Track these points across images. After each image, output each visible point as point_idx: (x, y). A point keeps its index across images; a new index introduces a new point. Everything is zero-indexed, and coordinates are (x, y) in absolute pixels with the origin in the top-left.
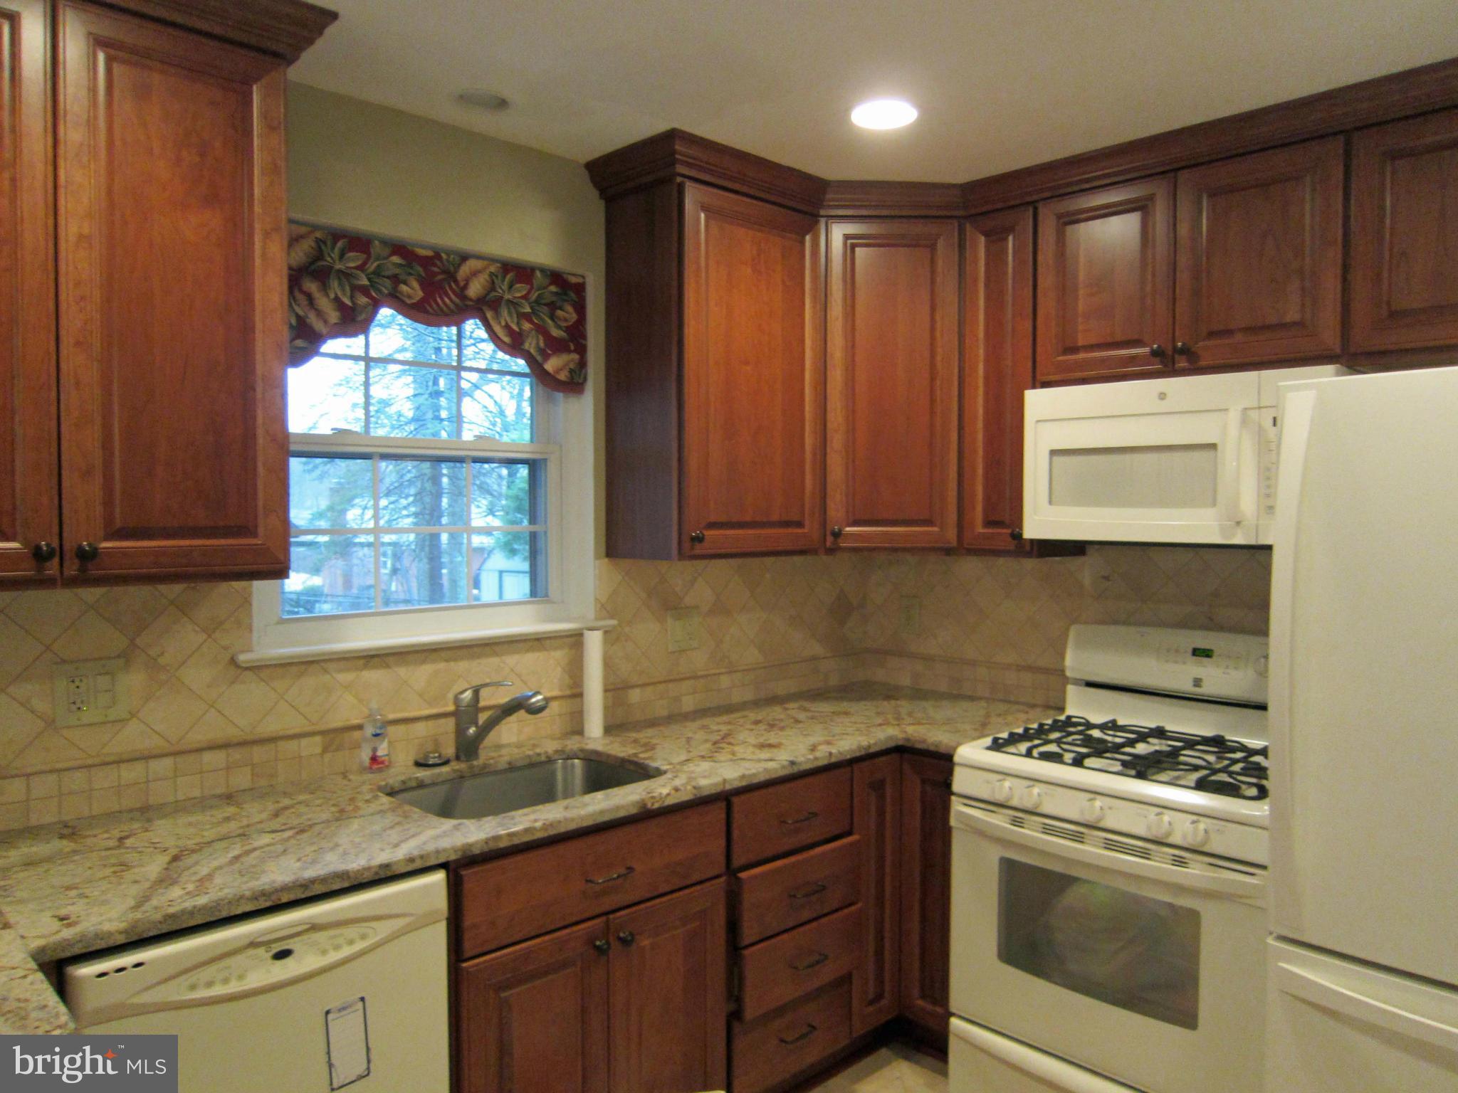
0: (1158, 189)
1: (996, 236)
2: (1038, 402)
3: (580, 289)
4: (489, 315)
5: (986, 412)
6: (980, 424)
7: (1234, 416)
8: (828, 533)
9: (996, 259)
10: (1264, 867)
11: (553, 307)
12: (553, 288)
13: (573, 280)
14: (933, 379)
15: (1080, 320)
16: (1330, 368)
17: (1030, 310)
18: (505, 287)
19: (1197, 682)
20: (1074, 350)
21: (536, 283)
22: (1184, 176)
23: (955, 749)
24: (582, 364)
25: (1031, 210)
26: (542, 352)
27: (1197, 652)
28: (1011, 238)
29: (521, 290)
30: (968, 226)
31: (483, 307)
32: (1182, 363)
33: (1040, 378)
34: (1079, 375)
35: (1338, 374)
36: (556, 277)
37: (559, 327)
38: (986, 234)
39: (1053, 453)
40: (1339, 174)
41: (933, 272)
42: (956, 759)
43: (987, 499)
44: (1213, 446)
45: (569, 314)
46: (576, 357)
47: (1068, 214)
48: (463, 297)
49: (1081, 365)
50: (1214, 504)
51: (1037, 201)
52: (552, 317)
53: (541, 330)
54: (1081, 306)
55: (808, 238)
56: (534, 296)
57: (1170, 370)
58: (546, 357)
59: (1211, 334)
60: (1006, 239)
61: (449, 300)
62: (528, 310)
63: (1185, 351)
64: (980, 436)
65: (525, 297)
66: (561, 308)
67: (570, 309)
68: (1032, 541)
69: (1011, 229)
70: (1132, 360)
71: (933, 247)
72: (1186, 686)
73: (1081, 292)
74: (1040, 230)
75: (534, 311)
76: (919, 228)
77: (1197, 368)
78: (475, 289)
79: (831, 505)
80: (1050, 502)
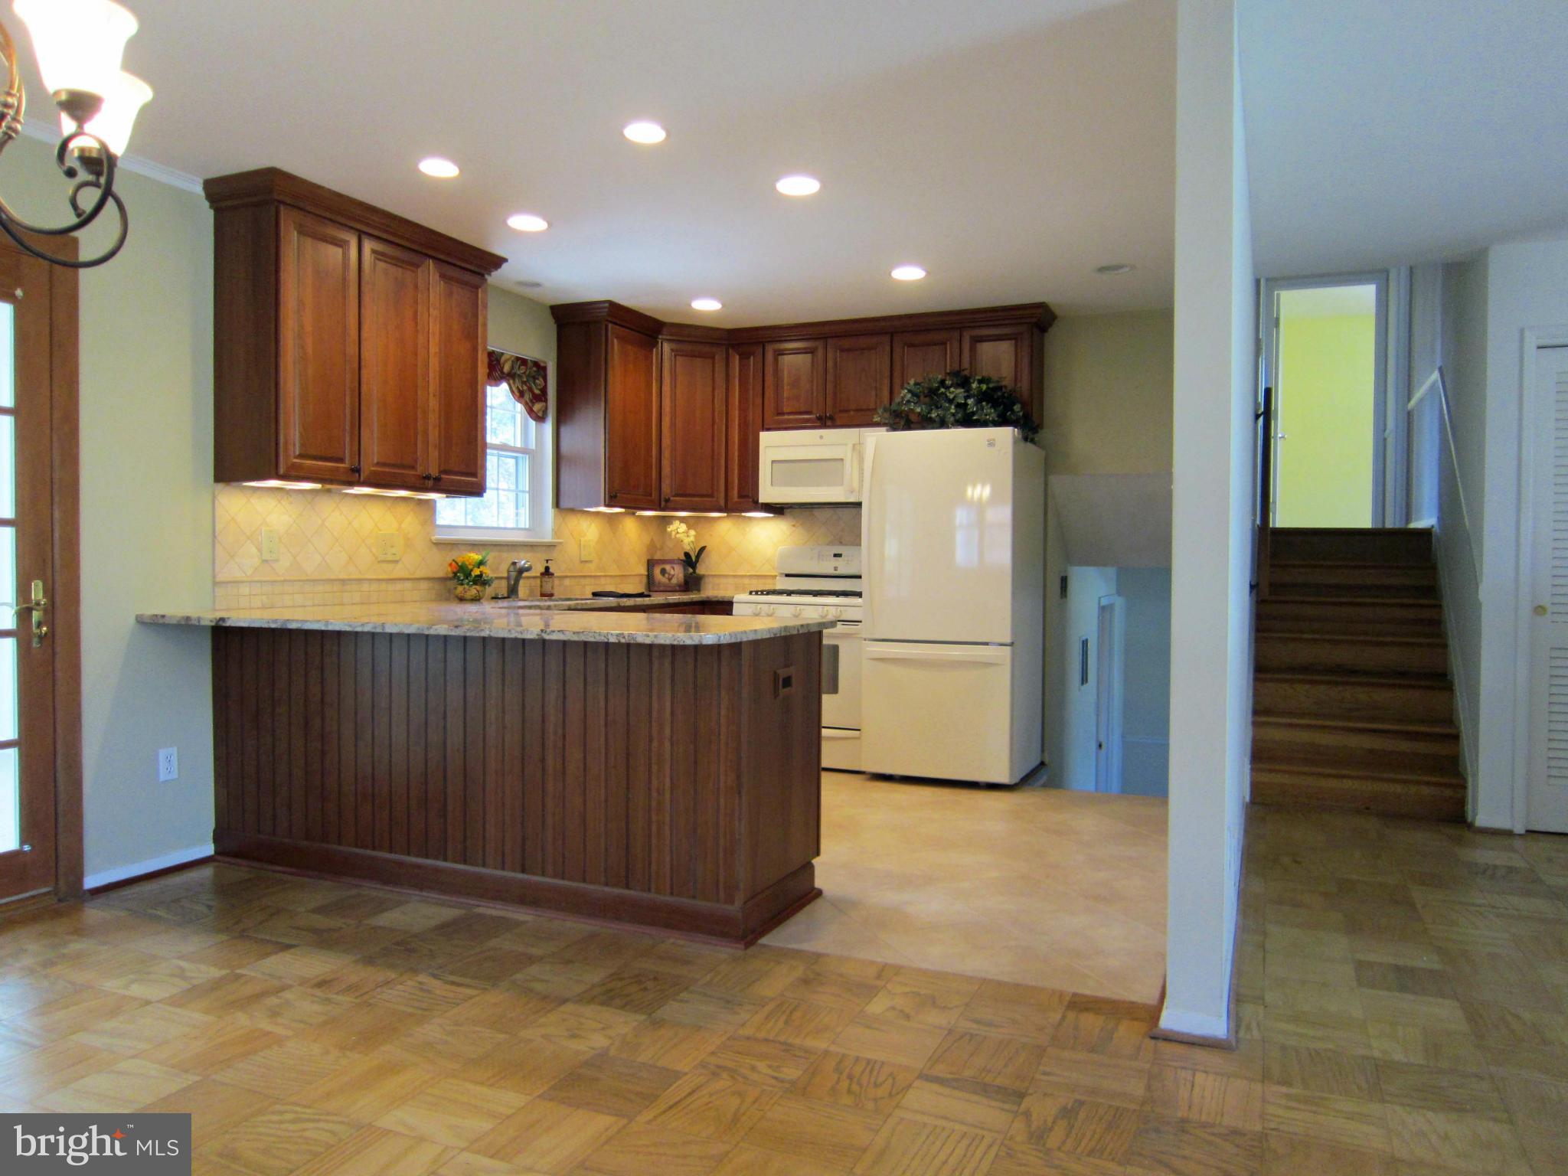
0: (819, 344)
1: (744, 356)
2: (765, 437)
3: (545, 369)
4: (511, 382)
5: (740, 440)
6: (736, 447)
7: (850, 446)
8: (662, 500)
9: (743, 368)
10: (861, 622)
11: (535, 378)
12: (535, 369)
13: (542, 364)
14: (713, 425)
15: (785, 400)
16: (884, 429)
17: (761, 392)
18: (517, 367)
19: (836, 569)
20: (783, 414)
21: (529, 366)
22: (830, 341)
23: (733, 597)
24: (546, 408)
25: (762, 346)
26: (531, 401)
27: (836, 555)
28: (752, 358)
29: (523, 369)
30: (731, 351)
31: (510, 377)
32: (829, 423)
33: (765, 426)
34: (784, 426)
35: (888, 431)
36: (536, 364)
37: (537, 389)
38: (740, 355)
39: (773, 462)
40: (888, 348)
41: (713, 371)
42: (734, 600)
43: (740, 484)
44: (842, 460)
45: (540, 381)
46: (544, 404)
47: (780, 350)
48: (502, 372)
49: (782, 422)
50: (842, 485)
51: (765, 342)
52: (534, 383)
53: (530, 389)
54: (785, 395)
55: (654, 350)
56: (527, 372)
57: (824, 426)
58: (533, 403)
59: (841, 411)
60: (749, 358)
61: (497, 374)
62: (525, 379)
63: (831, 418)
64: (736, 454)
65: (524, 373)
66: (538, 379)
67: (541, 379)
68: (762, 504)
69: (753, 354)
70: (807, 420)
71: (713, 358)
72: (831, 572)
73: (785, 387)
74: (766, 355)
75: (528, 380)
76: (706, 349)
77: (834, 426)
78: (507, 368)
79: (664, 486)
80: (772, 485)
